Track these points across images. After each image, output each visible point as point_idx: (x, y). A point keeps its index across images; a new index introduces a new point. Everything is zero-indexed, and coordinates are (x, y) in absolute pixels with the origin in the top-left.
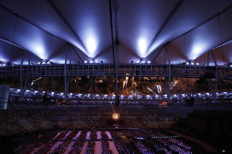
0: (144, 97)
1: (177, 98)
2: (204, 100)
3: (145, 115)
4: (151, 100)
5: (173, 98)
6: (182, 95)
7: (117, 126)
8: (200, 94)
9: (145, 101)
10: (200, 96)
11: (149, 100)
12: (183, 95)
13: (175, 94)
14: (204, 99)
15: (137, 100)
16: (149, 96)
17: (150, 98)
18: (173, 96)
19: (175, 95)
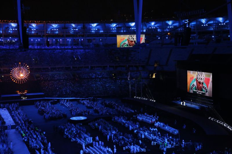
0: (84, 28)
1: (156, 29)
2: (211, 33)
3: (88, 67)
4: (101, 35)
5: (148, 30)
6: (167, 22)
7: (25, 96)
8: (203, 21)
9: (88, 36)
10: (203, 24)
11: (97, 34)
12: (170, 23)
13: (152, 21)
14: (212, 31)
15: (69, 36)
16: (95, 25)
17: (99, 30)
18: (148, 25)
19: (153, 24)
